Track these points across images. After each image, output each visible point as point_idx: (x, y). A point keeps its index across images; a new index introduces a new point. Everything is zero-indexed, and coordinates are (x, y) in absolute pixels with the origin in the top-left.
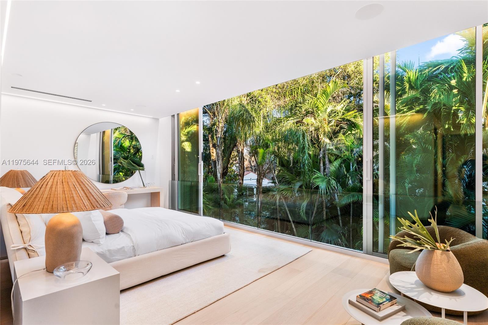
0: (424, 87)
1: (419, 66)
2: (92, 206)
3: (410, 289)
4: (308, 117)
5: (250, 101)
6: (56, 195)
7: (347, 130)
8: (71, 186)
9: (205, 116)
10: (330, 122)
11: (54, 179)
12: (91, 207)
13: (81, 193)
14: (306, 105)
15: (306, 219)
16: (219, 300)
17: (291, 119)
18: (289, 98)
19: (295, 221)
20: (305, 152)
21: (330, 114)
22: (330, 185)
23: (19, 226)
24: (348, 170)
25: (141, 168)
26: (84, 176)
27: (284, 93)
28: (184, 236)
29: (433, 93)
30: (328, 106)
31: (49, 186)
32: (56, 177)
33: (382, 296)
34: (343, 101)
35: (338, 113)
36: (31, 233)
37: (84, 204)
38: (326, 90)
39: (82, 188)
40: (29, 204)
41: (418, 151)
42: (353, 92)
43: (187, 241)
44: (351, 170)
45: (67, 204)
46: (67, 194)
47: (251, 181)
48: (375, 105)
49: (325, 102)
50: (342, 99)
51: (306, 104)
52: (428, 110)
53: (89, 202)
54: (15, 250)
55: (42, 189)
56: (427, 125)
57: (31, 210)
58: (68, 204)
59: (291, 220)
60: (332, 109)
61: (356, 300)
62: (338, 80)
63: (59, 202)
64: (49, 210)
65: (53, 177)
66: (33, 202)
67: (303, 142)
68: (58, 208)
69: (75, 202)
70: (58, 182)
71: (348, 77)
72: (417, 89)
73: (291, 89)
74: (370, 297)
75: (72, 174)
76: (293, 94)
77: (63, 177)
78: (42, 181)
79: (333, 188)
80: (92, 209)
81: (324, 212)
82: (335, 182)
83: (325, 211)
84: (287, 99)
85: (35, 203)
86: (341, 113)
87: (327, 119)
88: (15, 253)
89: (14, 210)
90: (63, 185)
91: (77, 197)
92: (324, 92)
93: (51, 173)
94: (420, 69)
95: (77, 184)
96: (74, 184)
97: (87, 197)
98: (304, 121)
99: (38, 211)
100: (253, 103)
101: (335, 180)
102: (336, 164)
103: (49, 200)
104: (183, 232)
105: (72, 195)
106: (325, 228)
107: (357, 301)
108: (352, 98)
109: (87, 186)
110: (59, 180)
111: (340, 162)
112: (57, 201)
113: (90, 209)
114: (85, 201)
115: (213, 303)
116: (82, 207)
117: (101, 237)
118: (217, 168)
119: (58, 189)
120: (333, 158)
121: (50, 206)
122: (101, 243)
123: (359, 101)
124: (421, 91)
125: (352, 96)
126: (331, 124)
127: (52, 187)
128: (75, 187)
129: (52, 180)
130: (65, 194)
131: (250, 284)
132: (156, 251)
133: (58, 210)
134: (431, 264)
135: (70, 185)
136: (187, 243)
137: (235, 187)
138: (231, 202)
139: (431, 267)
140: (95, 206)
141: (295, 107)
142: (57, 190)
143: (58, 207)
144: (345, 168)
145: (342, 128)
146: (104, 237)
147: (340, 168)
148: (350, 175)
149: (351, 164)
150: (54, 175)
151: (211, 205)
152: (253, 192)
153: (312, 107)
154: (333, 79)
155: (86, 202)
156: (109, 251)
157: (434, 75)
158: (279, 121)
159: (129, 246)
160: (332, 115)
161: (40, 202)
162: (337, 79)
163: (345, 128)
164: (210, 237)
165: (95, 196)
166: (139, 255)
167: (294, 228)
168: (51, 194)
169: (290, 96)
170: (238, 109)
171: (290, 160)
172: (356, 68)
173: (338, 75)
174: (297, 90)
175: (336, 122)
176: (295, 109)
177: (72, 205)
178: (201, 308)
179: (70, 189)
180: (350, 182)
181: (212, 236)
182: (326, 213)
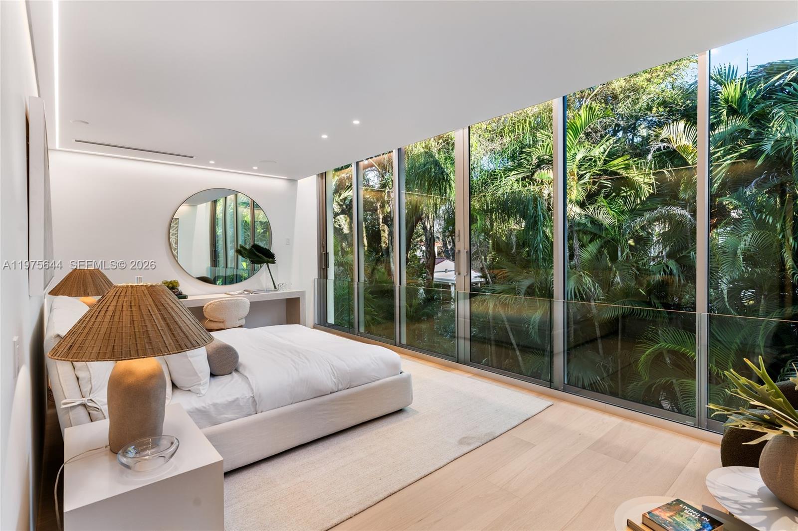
0: (757, 111)
1: (747, 73)
2: (178, 346)
3: (749, 506)
4: (542, 170)
5: (444, 145)
6: (121, 328)
7: (611, 190)
8: (145, 312)
9: (372, 170)
10: (581, 177)
11: (118, 300)
12: (177, 348)
13: (160, 323)
14: (539, 149)
15: (539, 341)
16: (393, 494)
17: (513, 173)
18: (510, 137)
19: (521, 344)
20: (537, 229)
21: (581, 162)
22: (582, 286)
23: (74, 368)
24: (614, 258)
25: (271, 260)
26: (166, 293)
27: (501, 129)
28: (335, 379)
29: (775, 121)
30: (579, 151)
31: (110, 313)
32: (121, 297)
33: (692, 517)
34: (604, 141)
35: (595, 161)
36: (92, 381)
37: (165, 342)
38: (574, 122)
39: (162, 315)
40: (77, 345)
41: (745, 226)
42: (622, 123)
43: (340, 387)
44: (620, 258)
45: (136, 344)
46: (138, 326)
47: (446, 274)
48: (664, 146)
49: (573, 143)
50: (602, 137)
51: (539, 147)
52: (766, 153)
53: (173, 338)
54: (68, 407)
55: (99, 319)
56: (764, 177)
57: (80, 355)
58: (138, 345)
59: (514, 342)
60: (584, 155)
61: (641, 521)
62: (596, 104)
63: (124, 340)
64: (108, 355)
65: (116, 297)
66: (84, 341)
67: (534, 213)
68: (122, 351)
69: (150, 340)
70: (124, 307)
71: (612, 97)
72: (744, 114)
73: (513, 122)
74: (669, 517)
75: (146, 292)
76: (517, 131)
77: (132, 297)
78: (99, 304)
79: (588, 290)
80: (177, 352)
81: (571, 330)
82: (591, 281)
83: (573, 328)
84: (506, 140)
85: (87, 344)
86: (602, 160)
87: (576, 173)
88: (69, 412)
89: (55, 354)
90: (132, 311)
91: (154, 332)
92: (570, 125)
93: (114, 290)
94: (750, 77)
95: (155, 308)
96: (150, 308)
97: (170, 330)
98: (536, 176)
99: (91, 358)
100: (449, 149)
101: (589, 276)
102: (592, 248)
103: (109, 338)
104: (334, 373)
105: (145, 328)
106: (573, 356)
107: (643, 523)
108: (620, 134)
109: (171, 311)
110: (126, 303)
111: (599, 245)
112: (122, 339)
113: (175, 352)
114: (167, 337)
115: (383, 500)
116: (162, 349)
117: (202, 382)
118: (391, 256)
119: (124, 318)
120: (586, 239)
121: (110, 348)
122: (202, 392)
123: (633, 138)
124: (751, 118)
125: (621, 130)
126: (582, 182)
127: (114, 316)
128: (151, 314)
129: (114, 303)
130: (134, 326)
131: (445, 465)
132: (289, 404)
133: (122, 355)
134: (794, 464)
135: (143, 311)
136: (341, 390)
137: (420, 285)
138: (413, 312)
139: (794, 468)
140: (183, 345)
141: (520, 154)
142: (122, 319)
143: (122, 349)
144: (608, 256)
145: (602, 186)
146: (206, 383)
147: (599, 256)
148: (617, 269)
149: (619, 249)
150: (118, 294)
151: (381, 316)
152: (451, 295)
153: (549, 152)
154: (587, 104)
155: (168, 340)
156: (215, 405)
157: (776, 87)
158: (493, 176)
159: (246, 397)
160: (584, 165)
161: (94, 342)
162: (593, 103)
163: (608, 187)
164: (378, 380)
165: (183, 328)
166: (262, 412)
167: (520, 356)
168: (111, 327)
169: (510, 134)
170: (422, 160)
171: (512, 243)
172: (628, 81)
173: (596, 95)
174: (522, 123)
175: (592, 177)
176: (519, 157)
177: (145, 344)
178: (362, 509)
179: (143, 318)
180: (618, 279)
181: (381, 379)
182: (574, 332)
